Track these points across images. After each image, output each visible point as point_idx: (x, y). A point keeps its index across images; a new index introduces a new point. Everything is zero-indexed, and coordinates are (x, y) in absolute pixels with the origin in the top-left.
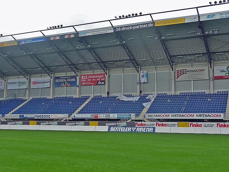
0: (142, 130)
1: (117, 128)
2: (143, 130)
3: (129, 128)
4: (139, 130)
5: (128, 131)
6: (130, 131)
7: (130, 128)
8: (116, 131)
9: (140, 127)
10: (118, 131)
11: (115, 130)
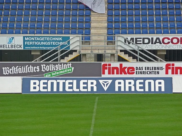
0: (132, 85)
1: (52, 83)
2: (135, 85)
3: (90, 81)
4: (122, 85)
5: (89, 90)
6: (95, 90)
7: (95, 82)
8: (49, 90)
9: (124, 79)
10: (55, 90)
11: (46, 88)
